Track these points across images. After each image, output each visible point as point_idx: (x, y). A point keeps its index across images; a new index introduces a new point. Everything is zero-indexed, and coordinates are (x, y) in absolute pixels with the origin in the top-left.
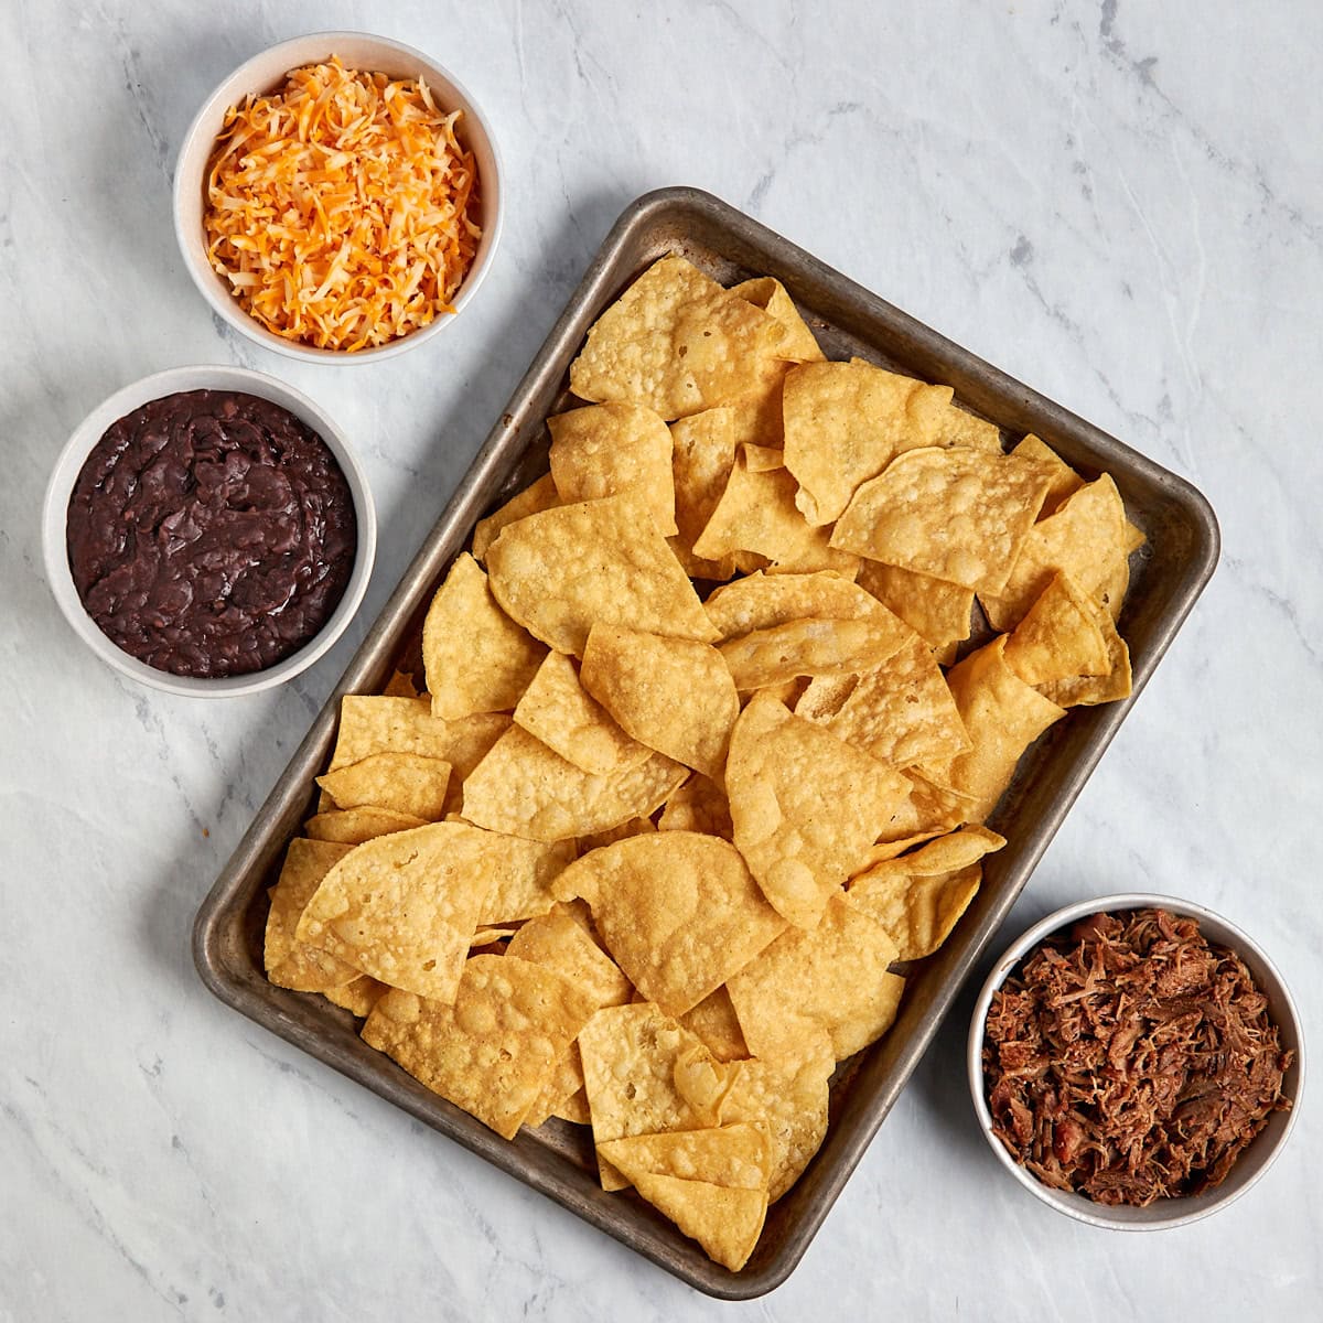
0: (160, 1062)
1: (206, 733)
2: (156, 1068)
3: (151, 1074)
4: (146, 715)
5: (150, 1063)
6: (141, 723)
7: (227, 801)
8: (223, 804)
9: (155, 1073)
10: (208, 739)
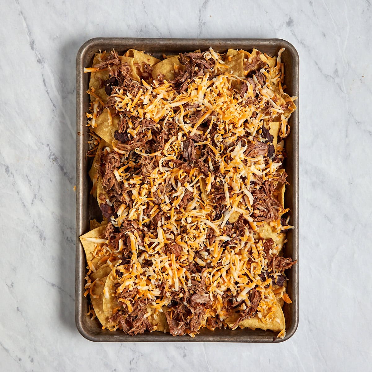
0: (13, 283)
1: (27, 177)
2: (11, 285)
3: (10, 287)
4: (8, 172)
5: (10, 284)
6: (7, 174)
7: (35, 199)
8: (33, 200)
9: (11, 287)
10: (28, 179)
